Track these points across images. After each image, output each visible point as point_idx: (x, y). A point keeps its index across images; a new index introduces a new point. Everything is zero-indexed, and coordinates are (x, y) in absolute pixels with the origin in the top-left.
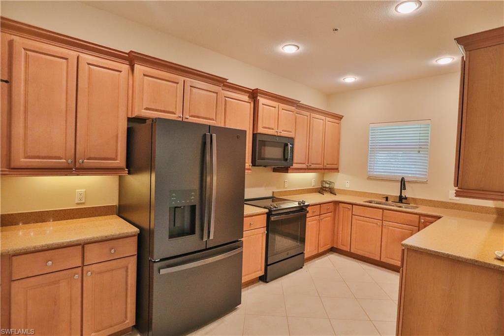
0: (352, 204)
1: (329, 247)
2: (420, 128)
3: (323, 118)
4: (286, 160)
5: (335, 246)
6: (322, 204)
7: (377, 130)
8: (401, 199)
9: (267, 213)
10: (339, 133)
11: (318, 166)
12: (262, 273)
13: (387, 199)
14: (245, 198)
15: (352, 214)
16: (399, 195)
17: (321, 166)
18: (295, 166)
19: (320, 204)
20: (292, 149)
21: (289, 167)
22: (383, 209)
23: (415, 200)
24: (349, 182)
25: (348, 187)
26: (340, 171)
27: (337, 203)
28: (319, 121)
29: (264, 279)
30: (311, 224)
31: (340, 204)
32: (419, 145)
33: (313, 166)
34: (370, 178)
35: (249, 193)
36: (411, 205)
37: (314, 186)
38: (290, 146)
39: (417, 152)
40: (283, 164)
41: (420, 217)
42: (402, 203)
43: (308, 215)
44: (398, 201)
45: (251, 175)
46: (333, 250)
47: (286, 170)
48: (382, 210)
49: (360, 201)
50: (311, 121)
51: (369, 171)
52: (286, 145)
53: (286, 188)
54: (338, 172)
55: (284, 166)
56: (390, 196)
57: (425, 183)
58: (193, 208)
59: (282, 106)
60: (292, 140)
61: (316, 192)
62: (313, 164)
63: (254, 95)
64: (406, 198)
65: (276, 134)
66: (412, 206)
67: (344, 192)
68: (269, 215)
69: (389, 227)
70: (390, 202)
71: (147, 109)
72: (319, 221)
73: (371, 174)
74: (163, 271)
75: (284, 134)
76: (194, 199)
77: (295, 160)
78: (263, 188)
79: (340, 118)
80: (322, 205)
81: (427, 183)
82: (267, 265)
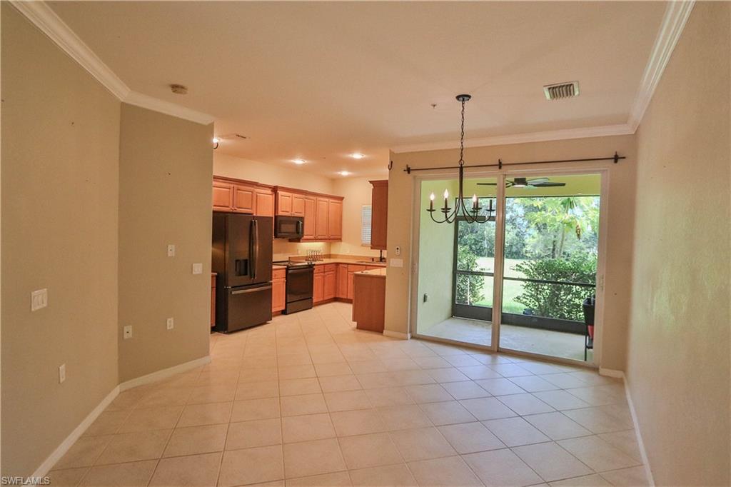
0: (348, 264)
1: (332, 296)
3: (327, 200)
4: (298, 233)
5: (337, 296)
8: (381, 259)
10: (341, 211)
11: (323, 237)
12: (283, 308)
13: (373, 259)
14: (273, 261)
15: (348, 271)
16: (380, 256)
17: (326, 237)
18: (305, 237)
19: (324, 265)
20: (303, 225)
21: (301, 238)
24: (349, 249)
26: (343, 240)
27: (337, 264)
28: (324, 203)
29: (284, 312)
30: (317, 278)
31: (340, 265)
33: (319, 237)
34: (363, 245)
35: (276, 257)
38: (301, 223)
40: (296, 236)
43: (315, 271)
44: (380, 261)
45: (276, 244)
46: (336, 299)
47: (298, 240)
49: (354, 262)
50: (317, 203)
51: (362, 240)
52: (298, 223)
53: (299, 254)
54: (341, 241)
55: (297, 237)
56: (375, 257)
58: (246, 261)
59: (296, 195)
60: (302, 219)
62: (320, 235)
63: (275, 190)
64: (384, 258)
65: (290, 215)
67: (346, 257)
68: (287, 269)
70: (375, 262)
71: (215, 206)
72: (324, 277)
73: (364, 242)
74: (233, 293)
75: (296, 215)
76: (246, 256)
77: (305, 233)
78: (282, 255)
79: (342, 199)
82: (286, 303)
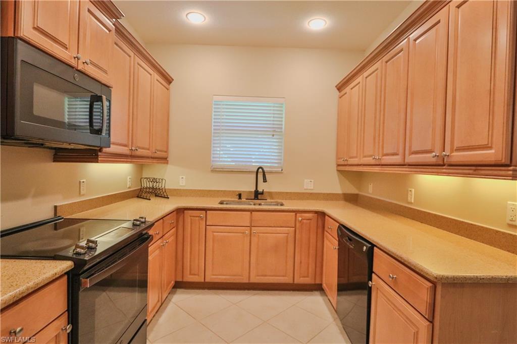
0: (205, 210)
1: (172, 285)
2: (274, 107)
3: (150, 71)
5: (179, 280)
6: (164, 217)
7: (223, 105)
8: (257, 195)
9: (67, 273)
13: (240, 196)
15: (206, 225)
16: (253, 189)
18: (111, 148)
19: (162, 218)
20: (109, 110)
21: (100, 150)
22: (251, 211)
23: (271, 194)
24: (184, 177)
25: (184, 184)
26: (169, 162)
27: (180, 211)
31: (186, 211)
32: (273, 128)
33: (140, 152)
34: (215, 170)
36: (268, 200)
37: (129, 188)
38: (106, 103)
39: (271, 136)
41: (296, 214)
42: (258, 199)
44: (253, 198)
47: (91, 155)
48: (249, 213)
49: (214, 203)
50: (136, 71)
51: (213, 161)
53: (83, 195)
54: (167, 163)
56: (243, 191)
57: (281, 172)
60: (107, 90)
61: (133, 197)
62: (140, 148)
64: (262, 193)
65: (73, 62)
66: (269, 202)
67: (179, 193)
69: (259, 234)
70: (243, 200)
73: (216, 164)
75: (93, 72)
79: (169, 81)
80: (164, 219)
81: (282, 173)
